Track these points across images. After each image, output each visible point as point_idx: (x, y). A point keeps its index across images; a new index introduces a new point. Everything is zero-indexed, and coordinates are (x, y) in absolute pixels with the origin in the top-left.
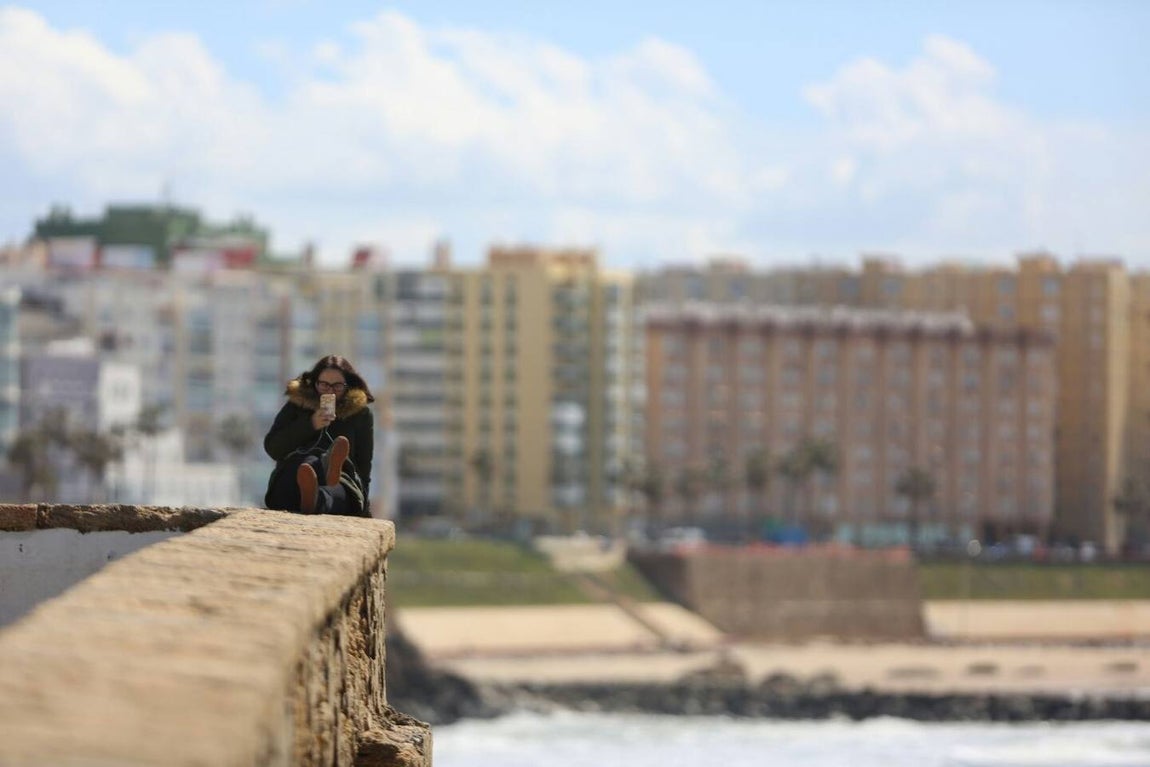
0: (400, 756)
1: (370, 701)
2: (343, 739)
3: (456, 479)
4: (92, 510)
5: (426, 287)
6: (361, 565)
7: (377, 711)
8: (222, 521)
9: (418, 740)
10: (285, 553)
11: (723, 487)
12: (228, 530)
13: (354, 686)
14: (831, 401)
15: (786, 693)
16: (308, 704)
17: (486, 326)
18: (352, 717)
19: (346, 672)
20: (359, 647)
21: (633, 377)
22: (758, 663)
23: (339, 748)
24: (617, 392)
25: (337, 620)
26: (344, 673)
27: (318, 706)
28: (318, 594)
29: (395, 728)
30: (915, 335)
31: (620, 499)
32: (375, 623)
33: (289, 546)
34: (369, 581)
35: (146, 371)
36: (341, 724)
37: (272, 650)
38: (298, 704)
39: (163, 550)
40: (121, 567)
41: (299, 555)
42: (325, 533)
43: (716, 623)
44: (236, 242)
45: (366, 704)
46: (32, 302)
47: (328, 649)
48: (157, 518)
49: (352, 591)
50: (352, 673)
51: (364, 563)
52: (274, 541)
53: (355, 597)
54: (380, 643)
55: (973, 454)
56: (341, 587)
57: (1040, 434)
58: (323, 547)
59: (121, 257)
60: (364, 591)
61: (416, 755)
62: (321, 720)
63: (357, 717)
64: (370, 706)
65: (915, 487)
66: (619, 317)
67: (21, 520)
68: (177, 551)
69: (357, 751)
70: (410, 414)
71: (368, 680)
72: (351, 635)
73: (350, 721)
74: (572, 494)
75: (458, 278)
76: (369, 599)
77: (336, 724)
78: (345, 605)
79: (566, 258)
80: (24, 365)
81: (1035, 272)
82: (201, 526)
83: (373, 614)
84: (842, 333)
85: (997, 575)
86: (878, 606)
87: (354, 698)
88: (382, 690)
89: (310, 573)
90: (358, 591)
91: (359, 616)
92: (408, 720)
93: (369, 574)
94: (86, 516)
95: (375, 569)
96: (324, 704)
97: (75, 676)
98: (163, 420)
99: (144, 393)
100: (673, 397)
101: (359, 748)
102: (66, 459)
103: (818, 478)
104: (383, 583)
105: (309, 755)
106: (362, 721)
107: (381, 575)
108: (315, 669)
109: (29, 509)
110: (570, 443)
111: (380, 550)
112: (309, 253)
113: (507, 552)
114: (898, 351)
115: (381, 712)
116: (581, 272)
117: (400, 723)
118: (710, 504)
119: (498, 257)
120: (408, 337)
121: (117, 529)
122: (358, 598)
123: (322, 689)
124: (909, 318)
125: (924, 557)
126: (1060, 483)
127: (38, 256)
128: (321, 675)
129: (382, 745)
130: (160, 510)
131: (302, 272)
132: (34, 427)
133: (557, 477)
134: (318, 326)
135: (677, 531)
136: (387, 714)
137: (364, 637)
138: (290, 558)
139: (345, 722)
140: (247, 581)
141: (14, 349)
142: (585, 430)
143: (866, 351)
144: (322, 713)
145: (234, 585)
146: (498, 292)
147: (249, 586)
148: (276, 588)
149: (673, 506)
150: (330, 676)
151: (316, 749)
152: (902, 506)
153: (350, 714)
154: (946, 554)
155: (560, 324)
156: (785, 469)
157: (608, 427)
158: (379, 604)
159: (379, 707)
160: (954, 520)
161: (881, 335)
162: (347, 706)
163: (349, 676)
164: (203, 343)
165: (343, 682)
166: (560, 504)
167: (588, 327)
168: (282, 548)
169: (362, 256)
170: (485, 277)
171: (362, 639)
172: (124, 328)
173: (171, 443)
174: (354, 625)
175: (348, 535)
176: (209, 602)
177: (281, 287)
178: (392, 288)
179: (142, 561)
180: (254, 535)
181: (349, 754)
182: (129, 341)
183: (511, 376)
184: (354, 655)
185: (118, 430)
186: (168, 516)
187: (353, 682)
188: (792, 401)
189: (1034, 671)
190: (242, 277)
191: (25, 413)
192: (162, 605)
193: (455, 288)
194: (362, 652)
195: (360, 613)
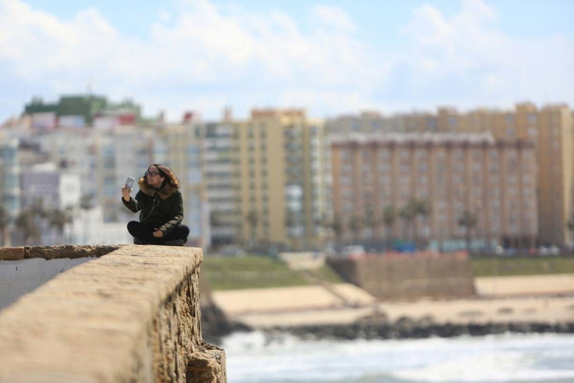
0: (209, 365)
1: (193, 338)
2: (180, 358)
3: (239, 226)
4: (52, 248)
5: (220, 131)
6: (185, 271)
7: (197, 343)
8: (116, 251)
9: (218, 357)
10: (146, 266)
11: (372, 224)
12: (120, 256)
13: (185, 331)
14: (424, 180)
15: (408, 326)
16: (160, 341)
17: (251, 149)
18: (184, 347)
19: (180, 324)
20: (187, 311)
21: (325, 171)
22: (394, 312)
23: (178, 362)
24: (318, 179)
25: (174, 298)
26: (179, 325)
27: (166, 341)
28: (163, 286)
29: (207, 351)
30: (465, 146)
31: (322, 233)
32: (195, 299)
33: (149, 263)
34: (191, 278)
35: (82, 177)
36: (178, 350)
37: (138, 315)
38: (155, 341)
39: (85, 266)
40: (64, 276)
41: (154, 267)
42: (167, 255)
43: (371, 292)
44: (124, 111)
45: (191, 340)
46: (25, 146)
47: (170, 314)
48: (84, 251)
49: (181, 284)
50: (183, 325)
51: (187, 269)
52: (141, 260)
53: (183, 286)
54: (197, 309)
55: (497, 203)
56: (175, 282)
57: (530, 192)
58: (166, 262)
59: (68, 121)
60: (188, 283)
61: (217, 364)
62: (168, 348)
63: (187, 346)
64: (194, 341)
65: (468, 221)
66: (317, 142)
67: (16, 254)
68: (93, 267)
69: (187, 363)
70: (215, 194)
71: (191, 327)
72: (182, 305)
73: (183, 348)
74: (297, 231)
75: (236, 125)
76: (191, 287)
77: (176, 350)
78: (178, 290)
79: (289, 113)
80: (21, 177)
81: (524, 111)
82: (106, 254)
83: (193, 295)
84: (429, 146)
85: (511, 264)
86: (452, 281)
87: (185, 337)
88: (199, 333)
89: (159, 276)
90: (185, 283)
91: (186, 296)
92: (213, 347)
93: (190, 275)
94: (49, 251)
95: (193, 272)
96: (169, 341)
97: (38, 331)
98: (92, 202)
99: (82, 189)
100: (346, 180)
101: (189, 362)
102: (44, 224)
103: (420, 218)
104: (198, 279)
105: (162, 366)
106: (189, 348)
107: (197, 275)
108: (163, 323)
109: (20, 249)
110: (295, 205)
111: (195, 262)
112: (161, 116)
113: (266, 261)
114: (458, 153)
115: (199, 343)
116: (297, 120)
117: (209, 348)
118: (366, 233)
119: (256, 114)
120: (212, 156)
121: (64, 257)
122: (185, 286)
123: (168, 333)
124: (462, 137)
125: (474, 255)
126: (541, 216)
127: (27, 122)
128: (167, 326)
129: (199, 360)
130: (85, 247)
131: (158, 125)
132: (28, 208)
133: (289, 223)
134: (167, 152)
135: (350, 247)
136: (202, 344)
137: (189, 306)
138: (149, 268)
139: (181, 349)
140: (126, 280)
141: (16, 170)
142: (303, 199)
143: (441, 154)
144: (168, 345)
145: (120, 282)
146: (257, 131)
147: (128, 283)
148: (141, 284)
149: (348, 235)
150: (172, 326)
151: (165, 363)
152: (462, 231)
153: (183, 345)
154: (485, 254)
155: (288, 147)
156: (402, 215)
157: (314, 197)
158: (196, 290)
159: (198, 341)
160: (489, 237)
161: (448, 146)
162: (181, 341)
163: (182, 326)
164: (111, 163)
165: (179, 329)
166: (291, 236)
167: (302, 148)
168: (145, 264)
169: (188, 116)
170: (249, 125)
171: (188, 307)
172: (71, 157)
173: (97, 213)
174: (183, 301)
175: (179, 256)
176: (108, 292)
177: (148, 133)
178: (203, 132)
179: (74, 272)
180: (132, 258)
181: (183, 365)
182: (74, 163)
183: (264, 173)
184: (184, 315)
185: (70, 208)
186: (89, 250)
187: (184, 329)
188: (406, 180)
189: (531, 311)
190: (129, 129)
191: (23, 200)
192: (83, 294)
193: (235, 131)
194: (188, 314)
195: (186, 295)
